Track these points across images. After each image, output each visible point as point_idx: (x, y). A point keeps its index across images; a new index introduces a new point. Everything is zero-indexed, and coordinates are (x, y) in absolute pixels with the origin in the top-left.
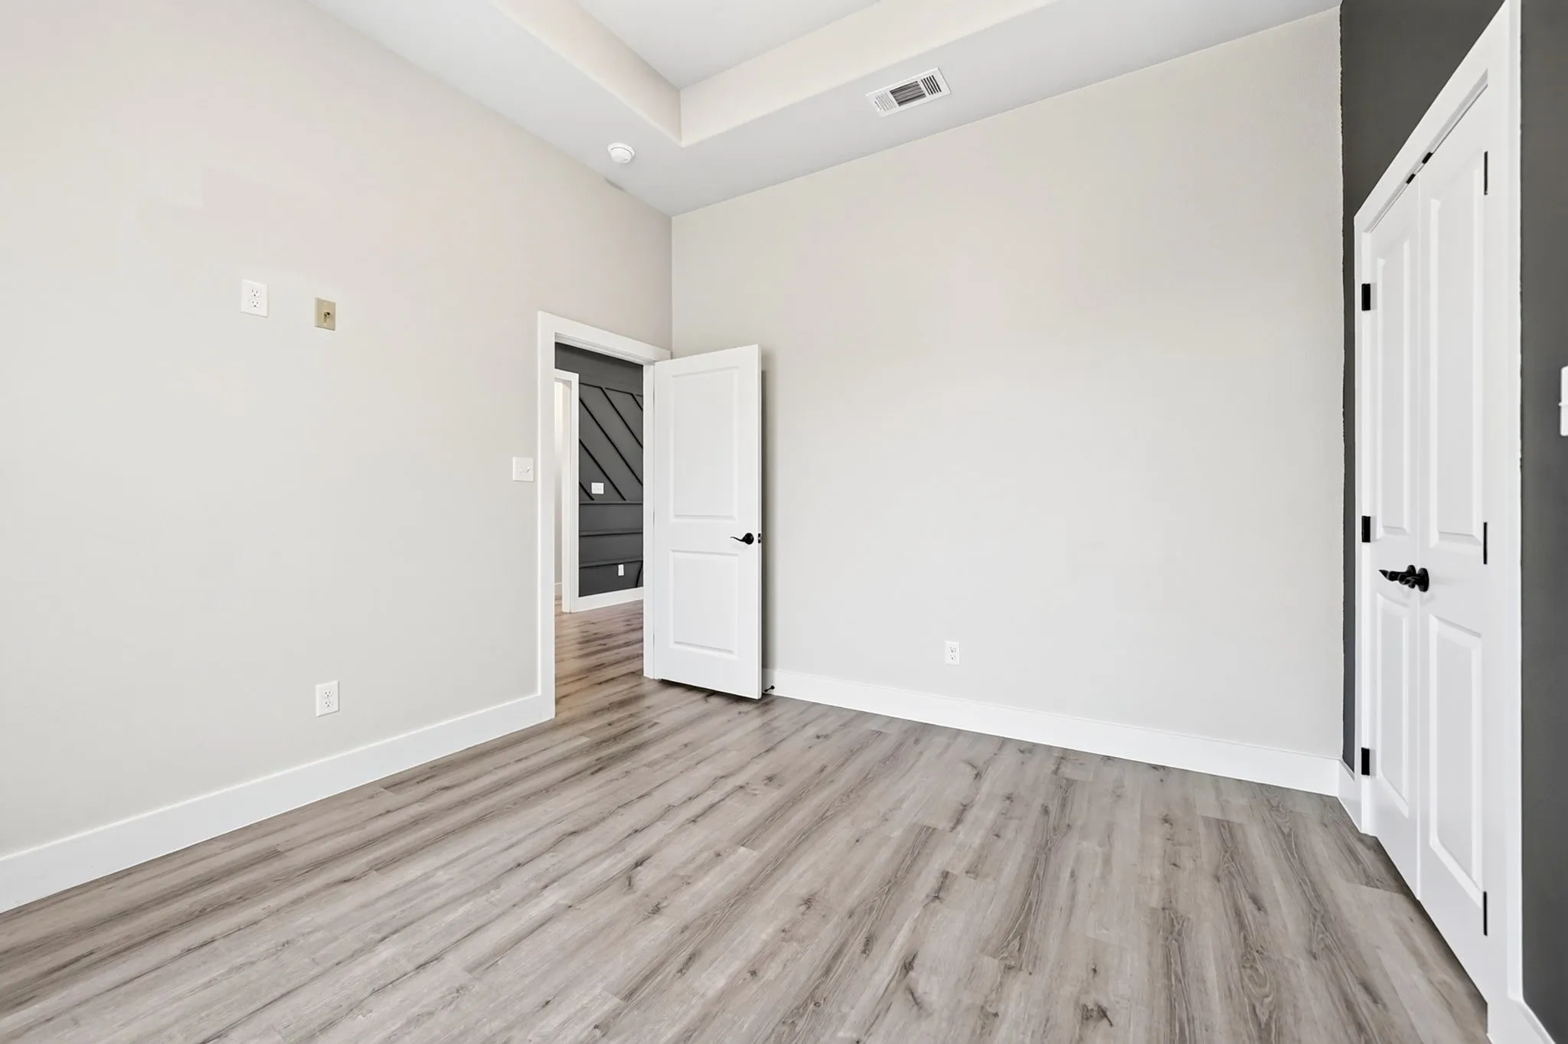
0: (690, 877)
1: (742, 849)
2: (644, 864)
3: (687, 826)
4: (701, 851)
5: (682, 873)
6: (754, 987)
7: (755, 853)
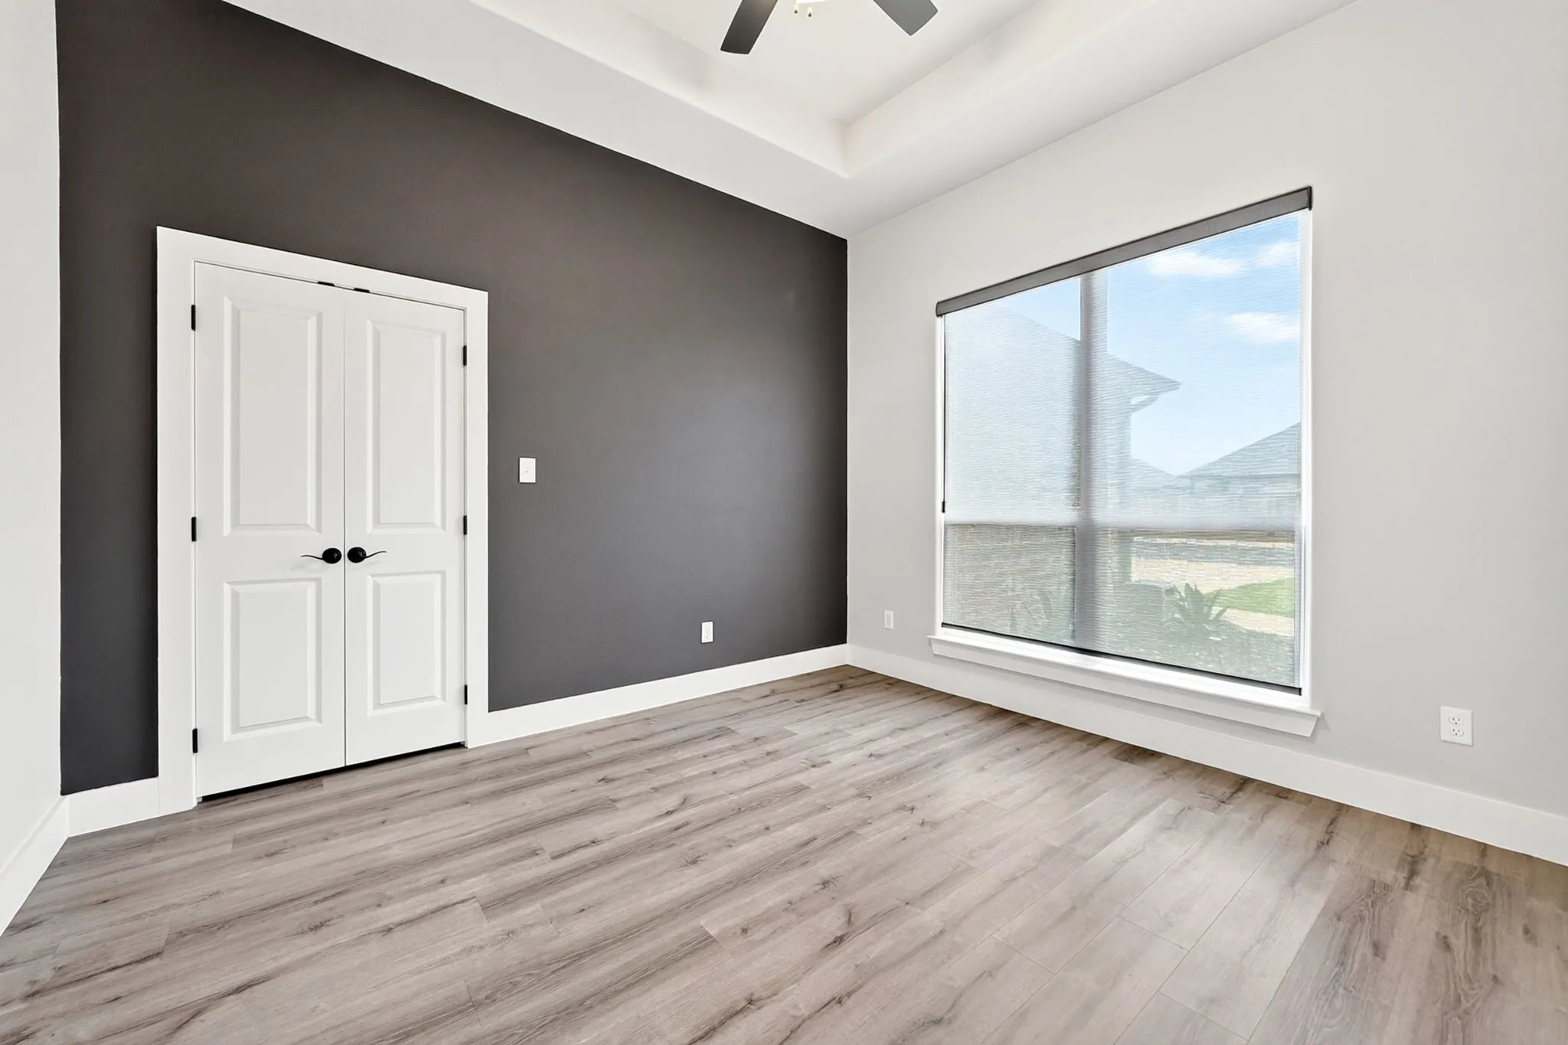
0: (786, 910)
1: (713, 932)
2: (832, 940)
3: (764, 995)
4: (763, 941)
5: (793, 917)
6: (770, 823)
7: (703, 922)
